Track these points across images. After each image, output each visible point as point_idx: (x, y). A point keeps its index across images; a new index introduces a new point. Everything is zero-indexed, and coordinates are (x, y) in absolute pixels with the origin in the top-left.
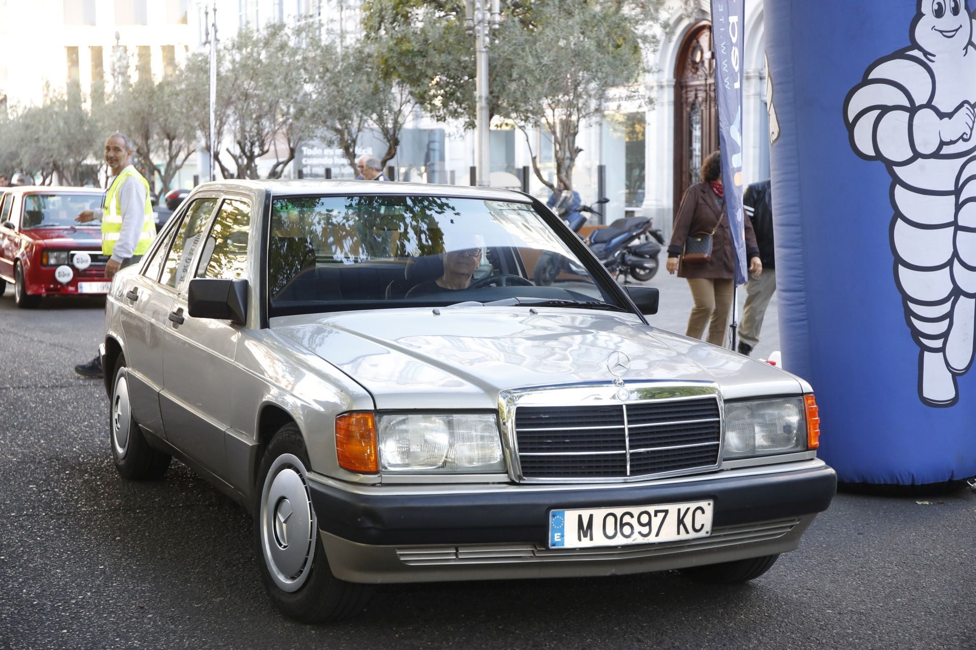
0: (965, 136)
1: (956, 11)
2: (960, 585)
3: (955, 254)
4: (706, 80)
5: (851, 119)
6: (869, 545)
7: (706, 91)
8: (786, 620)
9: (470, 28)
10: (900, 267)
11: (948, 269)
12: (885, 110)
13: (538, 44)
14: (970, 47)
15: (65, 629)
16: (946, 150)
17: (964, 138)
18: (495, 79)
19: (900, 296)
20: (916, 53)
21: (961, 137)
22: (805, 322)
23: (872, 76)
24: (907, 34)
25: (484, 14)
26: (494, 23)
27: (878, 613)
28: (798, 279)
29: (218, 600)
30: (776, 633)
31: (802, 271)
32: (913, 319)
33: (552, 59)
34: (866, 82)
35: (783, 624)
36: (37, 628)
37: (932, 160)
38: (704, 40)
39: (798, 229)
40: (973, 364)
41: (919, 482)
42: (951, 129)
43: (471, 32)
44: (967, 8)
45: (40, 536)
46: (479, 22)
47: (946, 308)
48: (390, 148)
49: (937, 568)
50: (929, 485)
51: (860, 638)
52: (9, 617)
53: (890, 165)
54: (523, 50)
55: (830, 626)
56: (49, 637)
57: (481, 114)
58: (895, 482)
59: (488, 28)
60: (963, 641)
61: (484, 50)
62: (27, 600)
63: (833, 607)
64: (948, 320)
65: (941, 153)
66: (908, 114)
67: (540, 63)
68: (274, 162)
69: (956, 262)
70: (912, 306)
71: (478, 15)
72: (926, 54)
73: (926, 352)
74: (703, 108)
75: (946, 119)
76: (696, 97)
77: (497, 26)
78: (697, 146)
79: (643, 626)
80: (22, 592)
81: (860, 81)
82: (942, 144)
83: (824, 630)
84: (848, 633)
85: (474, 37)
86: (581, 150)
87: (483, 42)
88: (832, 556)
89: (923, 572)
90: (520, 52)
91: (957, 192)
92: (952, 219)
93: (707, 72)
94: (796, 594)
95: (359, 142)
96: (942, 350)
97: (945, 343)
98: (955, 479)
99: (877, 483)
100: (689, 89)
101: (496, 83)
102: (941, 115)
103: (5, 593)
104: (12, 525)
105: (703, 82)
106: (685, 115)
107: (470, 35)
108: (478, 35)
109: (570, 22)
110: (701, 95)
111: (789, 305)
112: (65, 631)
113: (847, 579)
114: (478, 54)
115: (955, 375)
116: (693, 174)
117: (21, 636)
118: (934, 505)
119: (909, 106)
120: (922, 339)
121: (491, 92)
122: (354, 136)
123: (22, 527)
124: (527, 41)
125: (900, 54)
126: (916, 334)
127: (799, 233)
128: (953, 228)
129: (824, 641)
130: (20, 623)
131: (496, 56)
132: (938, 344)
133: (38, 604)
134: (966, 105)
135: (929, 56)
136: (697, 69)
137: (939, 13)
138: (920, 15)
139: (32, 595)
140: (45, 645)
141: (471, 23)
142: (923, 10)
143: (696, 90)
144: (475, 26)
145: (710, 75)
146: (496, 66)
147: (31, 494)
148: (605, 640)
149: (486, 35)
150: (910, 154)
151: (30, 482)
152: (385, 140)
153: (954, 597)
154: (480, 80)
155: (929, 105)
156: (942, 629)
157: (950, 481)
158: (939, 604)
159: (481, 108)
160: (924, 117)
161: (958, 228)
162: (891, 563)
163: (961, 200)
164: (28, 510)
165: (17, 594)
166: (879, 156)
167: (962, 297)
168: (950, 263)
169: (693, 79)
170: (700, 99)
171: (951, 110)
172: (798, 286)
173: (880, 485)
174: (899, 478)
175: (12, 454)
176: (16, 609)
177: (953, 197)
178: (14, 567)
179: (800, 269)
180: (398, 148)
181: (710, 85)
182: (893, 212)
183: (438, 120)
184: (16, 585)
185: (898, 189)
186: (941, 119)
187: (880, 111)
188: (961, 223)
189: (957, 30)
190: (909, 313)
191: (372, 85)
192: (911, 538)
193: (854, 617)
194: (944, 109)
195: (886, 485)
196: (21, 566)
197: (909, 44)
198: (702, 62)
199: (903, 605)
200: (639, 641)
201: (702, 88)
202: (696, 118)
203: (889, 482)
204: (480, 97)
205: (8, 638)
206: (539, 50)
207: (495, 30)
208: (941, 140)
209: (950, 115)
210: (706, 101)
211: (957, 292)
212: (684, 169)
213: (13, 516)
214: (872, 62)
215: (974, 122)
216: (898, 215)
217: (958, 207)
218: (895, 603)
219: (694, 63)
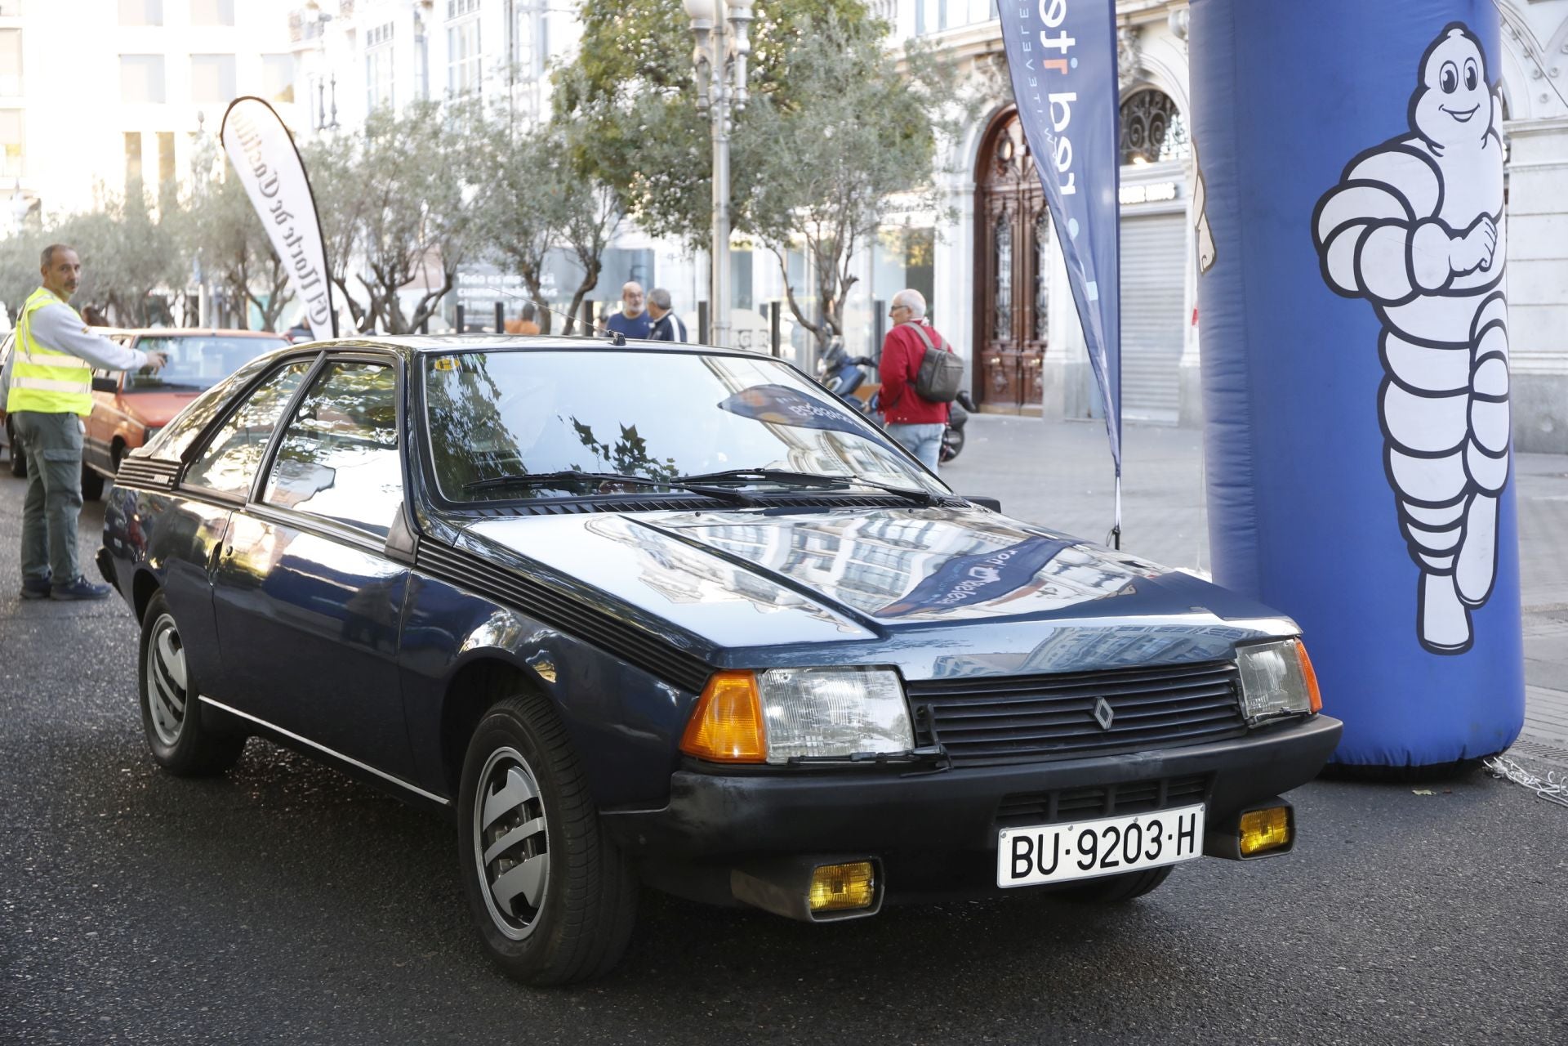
0: (1483, 264)
1: (1471, 84)
2: (1519, 923)
3: (1470, 434)
4: (1018, 184)
5: (1323, 238)
6: (1368, 861)
7: (1018, 199)
8: (1283, 984)
9: (703, 109)
10: (1393, 452)
11: (1460, 454)
12: (1372, 224)
13: (797, 132)
14: (1490, 135)
15: (205, 1004)
16: (1458, 284)
17: (1482, 267)
18: (737, 180)
19: (1392, 494)
20: (1416, 143)
21: (1479, 266)
22: (1251, 531)
23: (1353, 176)
24: (1405, 114)
25: (723, 90)
26: (739, 102)
27: (1413, 970)
28: (1243, 469)
29: (430, 955)
30: (1273, 1005)
31: (1248, 458)
32: (1411, 529)
33: (817, 154)
34: (1345, 184)
35: (1281, 990)
36: (161, 1004)
37: (1439, 297)
38: (1015, 130)
39: (1242, 396)
40: (1494, 592)
41: (1416, 762)
42: (1465, 253)
43: (705, 114)
44: (1486, 79)
45: (147, 851)
46: (718, 100)
47: (1456, 511)
48: (589, 275)
49: (1476, 898)
50: (1431, 767)
51: (1400, 1013)
52: (118, 985)
53: (1379, 303)
54: (777, 141)
55: (1350, 993)
56: (182, 1019)
57: (719, 228)
58: (1383, 762)
59: (729, 109)
60: (1552, 1017)
61: (723, 139)
62: (142, 957)
63: (1346, 961)
64: (1460, 528)
65: (1452, 287)
66: (1404, 232)
67: (800, 161)
68: (423, 293)
69: (1471, 444)
70: (1409, 508)
71: (715, 91)
72: (1431, 144)
73: (1429, 577)
74: (1014, 222)
75: (1458, 239)
76: (1005, 208)
77: (742, 107)
78: (1005, 275)
79: (1074, 996)
80: (131, 943)
81: (1336, 182)
82: (1453, 274)
83: (1342, 999)
84: (1379, 1004)
85: (709, 122)
86: (855, 280)
87: (722, 127)
88: (1318, 878)
89: (1458, 903)
90: (771, 143)
91: (1473, 344)
92: (1466, 384)
93: (1020, 174)
94: (1285, 940)
95: (544, 267)
96: (1452, 572)
97: (1455, 563)
98: (1467, 757)
99: (1356, 763)
100: (994, 197)
101: (738, 185)
102: (1452, 233)
103: (106, 944)
104: (103, 832)
105: (1014, 188)
106: (989, 232)
107: (704, 118)
108: (714, 118)
109: (843, 103)
110: (1012, 205)
111: (1229, 506)
112: (205, 1009)
113: (1352, 916)
114: (715, 145)
115: (1469, 608)
116: (1000, 313)
117: (140, 1017)
118: (1438, 795)
119: (1407, 219)
120: (1423, 556)
121: (732, 198)
122: (538, 258)
123: (117, 835)
124: (781, 128)
125: (1394, 145)
126: (1415, 548)
127: (1242, 403)
128: (1467, 396)
129: (1349, 1018)
130: (134, 995)
131: (740, 147)
132: (1445, 563)
133: (158, 963)
134: (1485, 219)
135: (1434, 148)
136: (1006, 170)
137: (1449, 86)
138: (1422, 89)
139: (147, 949)
140: (178, 1032)
141: (705, 102)
142: (1428, 81)
143: (1005, 198)
144: (710, 106)
145: (1024, 177)
146: (738, 162)
147: (125, 782)
148: (1023, 1019)
149: (727, 119)
150: (1408, 289)
151: (121, 764)
152: (582, 264)
153: (1516, 942)
154: (718, 181)
155: (1435, 218)
156: (1515, 996)
157: (1461, 760)
158: (1497, 954)
159: (719, 221)
160: (1428, 234)
161: (1474, 396)
162: (1408, 889)
163: (1478, 356)
164: (123, 808)
165: (124, 947)
166: (1363, 291)
167: (1479, 496)
168: (1462, 447)
169: (1000, 183)
170: (1010, 211)
171: (1464, 226)
172: (1240, 479)
173: (1361, 767)
174: (1389, 758)
175: (90, 720)
176: (126, 971)
177: (1467, 352)
178: (115, 901)
179: (1245, 454)
180: (600, 275)
181: (1024, 191)
182: (1382, 373)
183: (653, 236)
184: (121, 931)
185: (1391, 339)
186: (1451, 238)
187: (1365, 226)
188: (1477, 389)
189: (1473, 111)
190: (1405, 518)
191: (564, 186)
192: (1423, 848)
193: (1382, 977)
194: (1455, 225)
195: (1370, 767)
196: (124, 900)
197: (1408, 130)
198: (1013, 159)
199: (1446, 958)
200: (1075, 1020)
201: (1013, 195)
202: (1004, 236)
203: (1374, 762)
204: (718, 205)
205: (120, 1021)
206: (799, 142)
207: (741, 112)
208: (1451, 269)
209: (1464, 234)
210: (1018, 213)
211: (1472, 489)
212: (988, 306)
213: (103, 818)
214: (1353, 156)
215: (1495, 244)
216: (1390, 376)
217: (1474, 366)
218: (1433, 953)
219: (1002, 161)
